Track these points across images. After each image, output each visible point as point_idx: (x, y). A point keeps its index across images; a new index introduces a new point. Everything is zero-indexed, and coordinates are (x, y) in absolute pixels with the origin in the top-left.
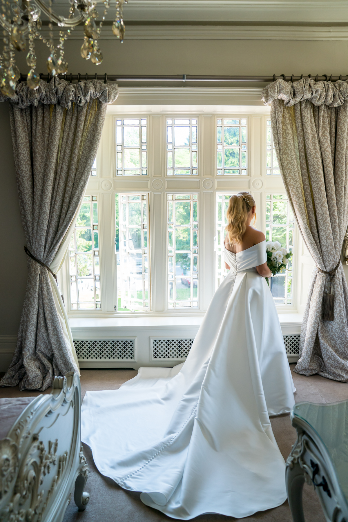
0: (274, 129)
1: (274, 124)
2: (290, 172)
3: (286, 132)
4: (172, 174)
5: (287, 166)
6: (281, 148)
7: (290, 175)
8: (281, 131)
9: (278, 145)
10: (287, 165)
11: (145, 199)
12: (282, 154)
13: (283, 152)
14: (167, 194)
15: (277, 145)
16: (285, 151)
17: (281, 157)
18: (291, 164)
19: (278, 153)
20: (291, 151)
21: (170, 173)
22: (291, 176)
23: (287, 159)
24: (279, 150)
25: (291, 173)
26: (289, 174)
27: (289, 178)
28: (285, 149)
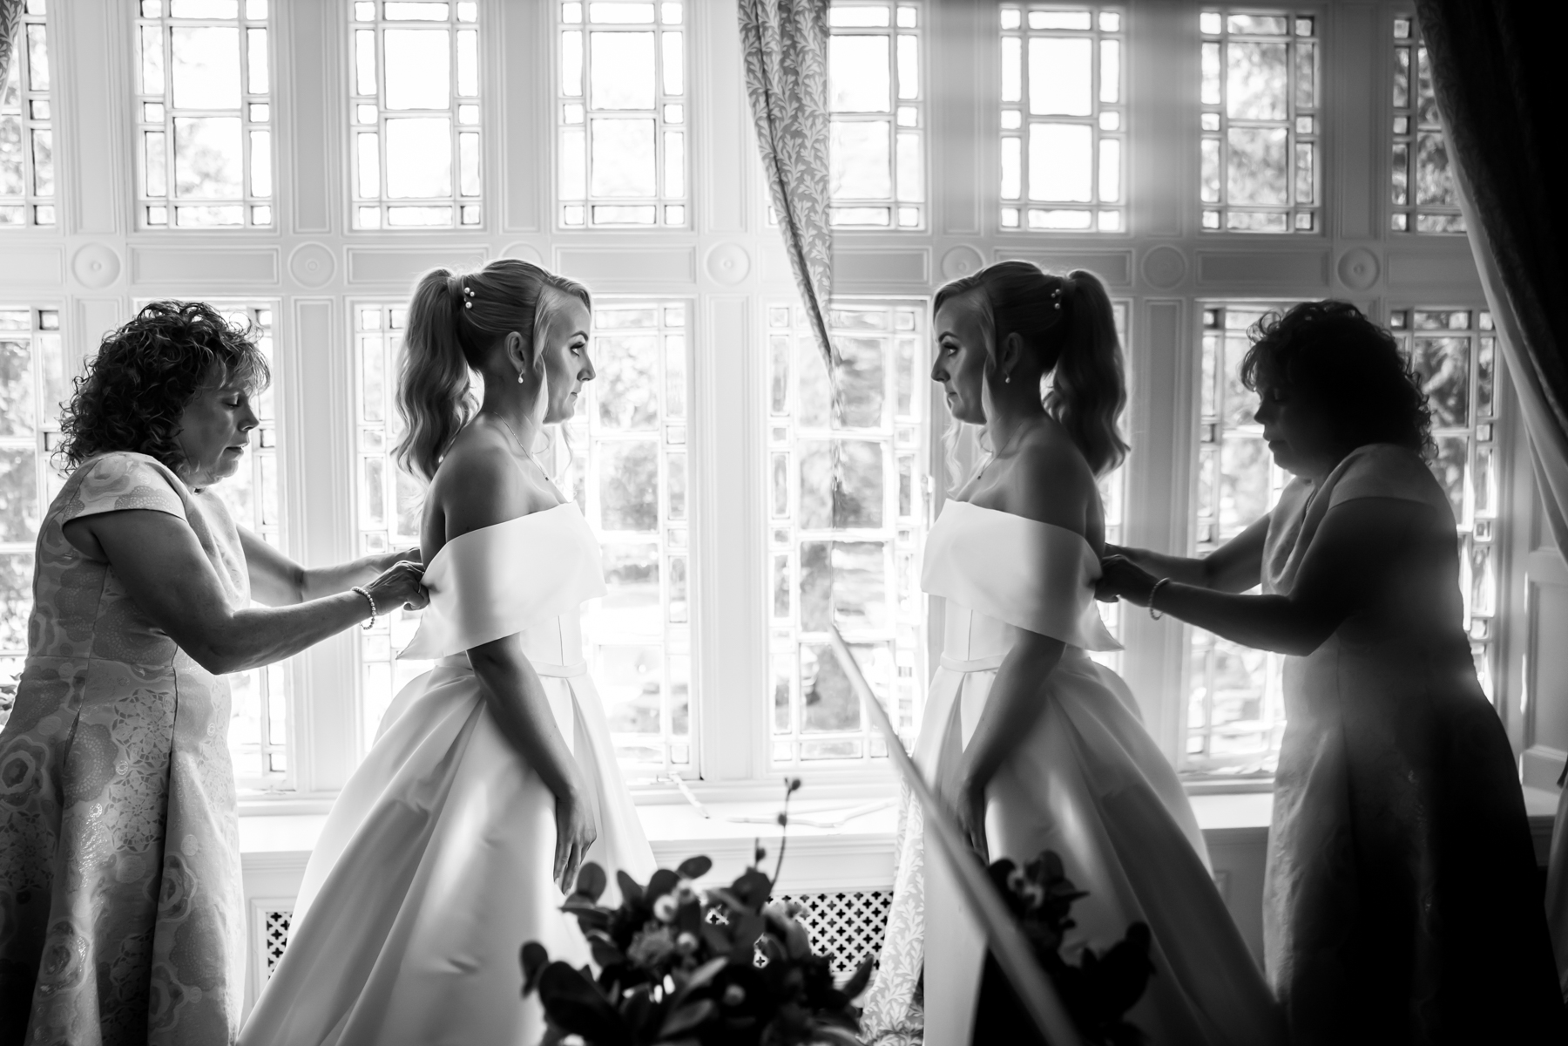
0: (747, 37)
1: (746, 13)
2: (812, 209)
3: (795, 48)
4: (375, 225)
5: (797, 187)
6: (776, 112)
7: (810, 223)
8: (773, 43)
9: (762, 99)
10: (801, 180)
11: (268, 327)
12: (782, 138)
13: (786, 129)
14: (353, 304)
15: (757, 100)
16: (792, 124)
17: (779, 150)
18: (813, 178)
19: (766, 131)
20: (814, 124)
21: (367, 220)
22: (815, 226)
23: (799, 158)
24: (771, 119)
25: (816, 212)
26: (808, 216)
27: (807, 236)
28: (795, 118)
